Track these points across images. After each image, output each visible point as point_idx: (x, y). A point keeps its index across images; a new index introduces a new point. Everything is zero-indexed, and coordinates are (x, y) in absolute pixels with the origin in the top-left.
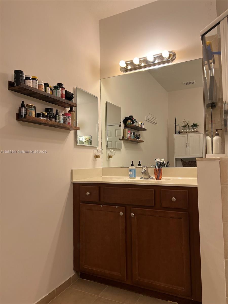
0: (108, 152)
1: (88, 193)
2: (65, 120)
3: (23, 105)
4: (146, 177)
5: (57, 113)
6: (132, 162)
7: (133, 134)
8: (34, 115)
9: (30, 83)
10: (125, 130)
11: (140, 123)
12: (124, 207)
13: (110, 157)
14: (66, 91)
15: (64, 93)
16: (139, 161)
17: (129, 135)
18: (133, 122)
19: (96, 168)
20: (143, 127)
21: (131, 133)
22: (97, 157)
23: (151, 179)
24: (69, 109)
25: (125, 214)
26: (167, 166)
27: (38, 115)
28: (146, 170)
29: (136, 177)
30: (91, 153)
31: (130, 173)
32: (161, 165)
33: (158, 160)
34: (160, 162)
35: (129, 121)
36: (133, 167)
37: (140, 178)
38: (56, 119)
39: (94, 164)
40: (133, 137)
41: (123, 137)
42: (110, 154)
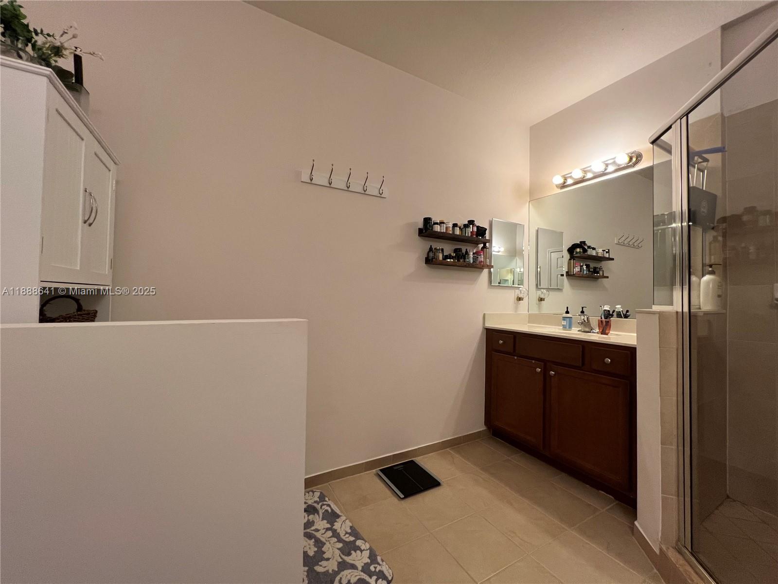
0: (539, 292)
1: (501, 342)
2: (475, 259)
3: (431, 249)
4: (587, 330)
5: (467, 253)
6: (567, 308)
7: (585, 267)
8: (441, 257)
9: (437, 228)
10: (571, 264)
11: (600, 251)
12: (543, 363)
13: (541, 300)
14: (478, 227)
15: (475, 229)
16: (583, 308)
17: (577, 269)
18: (585, 251)
19: (518, 313)
20: (607, 255)
21: (581, 266)
22: (520, 299)
23: (593, 332)
24: (482, 245)
25: (545, 372)
26: (626, 316)
27: (446, 257)
28: (586, 319)
29: (573, 329)
30: (511, 295)
31: (564, 323)
32: (608, 315)
33: (607, 308)
34: (609, 311)
35: (578, 250)
36: (568, 315)
37: (579, 331)
38: (465, 258)
39: (516, 308)
40: (585, 272)
41: (567, 272)
42: (542, 296)
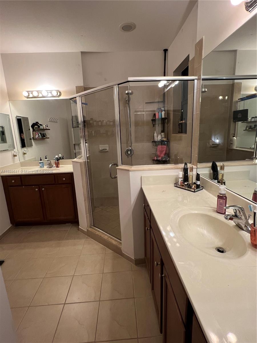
0: (23, 151)
1: (13, 181)
4: (50, 166)
6: (41, 158)
7: (40, 134)
10: (34, 133)
11: (44, 126)
12: (38, 186)
13: (25, 154)
16: (46, 156)
17: (37, 136)
18: (39, 127)
19: (16, 163)
20: (47, 128)
21: (38, 134)
22: (15, 156)
23: (53, 167)
25: (40, 190)
26: (63, 158)
28: (50, 162)
29: (44, 166)
30: (9, 154)
31: (40, 165)
32: (58, 159)
33: (57, 157)
34: (58, 158)
35: (36, 126)
36: (42, 161)
37: (47, 167)
39: (14, 161)
40: (40, 137)
41: (33, 138)
42: (25, 152)
